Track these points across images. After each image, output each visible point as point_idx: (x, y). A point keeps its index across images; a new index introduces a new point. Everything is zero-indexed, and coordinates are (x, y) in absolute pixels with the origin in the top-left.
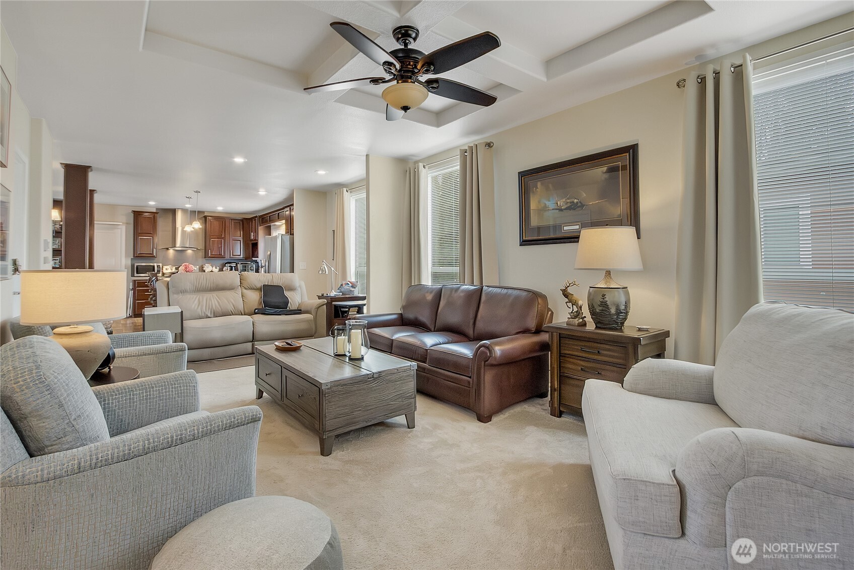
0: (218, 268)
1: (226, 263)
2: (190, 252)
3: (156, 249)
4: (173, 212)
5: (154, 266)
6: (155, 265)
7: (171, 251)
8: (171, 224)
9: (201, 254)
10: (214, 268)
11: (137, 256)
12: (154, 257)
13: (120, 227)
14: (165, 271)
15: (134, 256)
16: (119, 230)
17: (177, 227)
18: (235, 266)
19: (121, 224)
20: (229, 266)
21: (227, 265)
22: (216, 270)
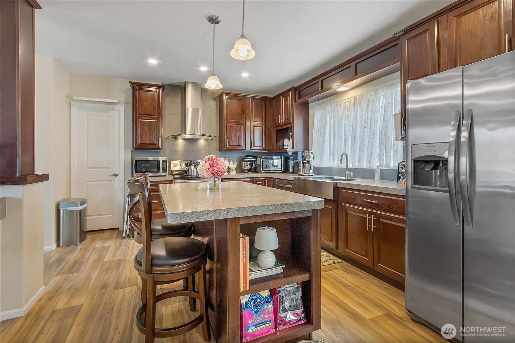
0: (236, 163)
1: (246, 157)
2: (202, 142)
3: (162, 137)
4: (181, 88)
5: (158, 162)
6: (161, 159)
7: (180, 142)
8: (179, 106)
9: (215, 145)
10: (231, 163)
11: (138, 147)
12: (159, 148)
13: (117, 107)
14: (173, 168)
15: (133, 148)
16: (117, 112)
17: (187, 107)
18: (255, 161)
19: (117, 101)
20: (248, 160)
21: (246, 159)
22: (233, 166)
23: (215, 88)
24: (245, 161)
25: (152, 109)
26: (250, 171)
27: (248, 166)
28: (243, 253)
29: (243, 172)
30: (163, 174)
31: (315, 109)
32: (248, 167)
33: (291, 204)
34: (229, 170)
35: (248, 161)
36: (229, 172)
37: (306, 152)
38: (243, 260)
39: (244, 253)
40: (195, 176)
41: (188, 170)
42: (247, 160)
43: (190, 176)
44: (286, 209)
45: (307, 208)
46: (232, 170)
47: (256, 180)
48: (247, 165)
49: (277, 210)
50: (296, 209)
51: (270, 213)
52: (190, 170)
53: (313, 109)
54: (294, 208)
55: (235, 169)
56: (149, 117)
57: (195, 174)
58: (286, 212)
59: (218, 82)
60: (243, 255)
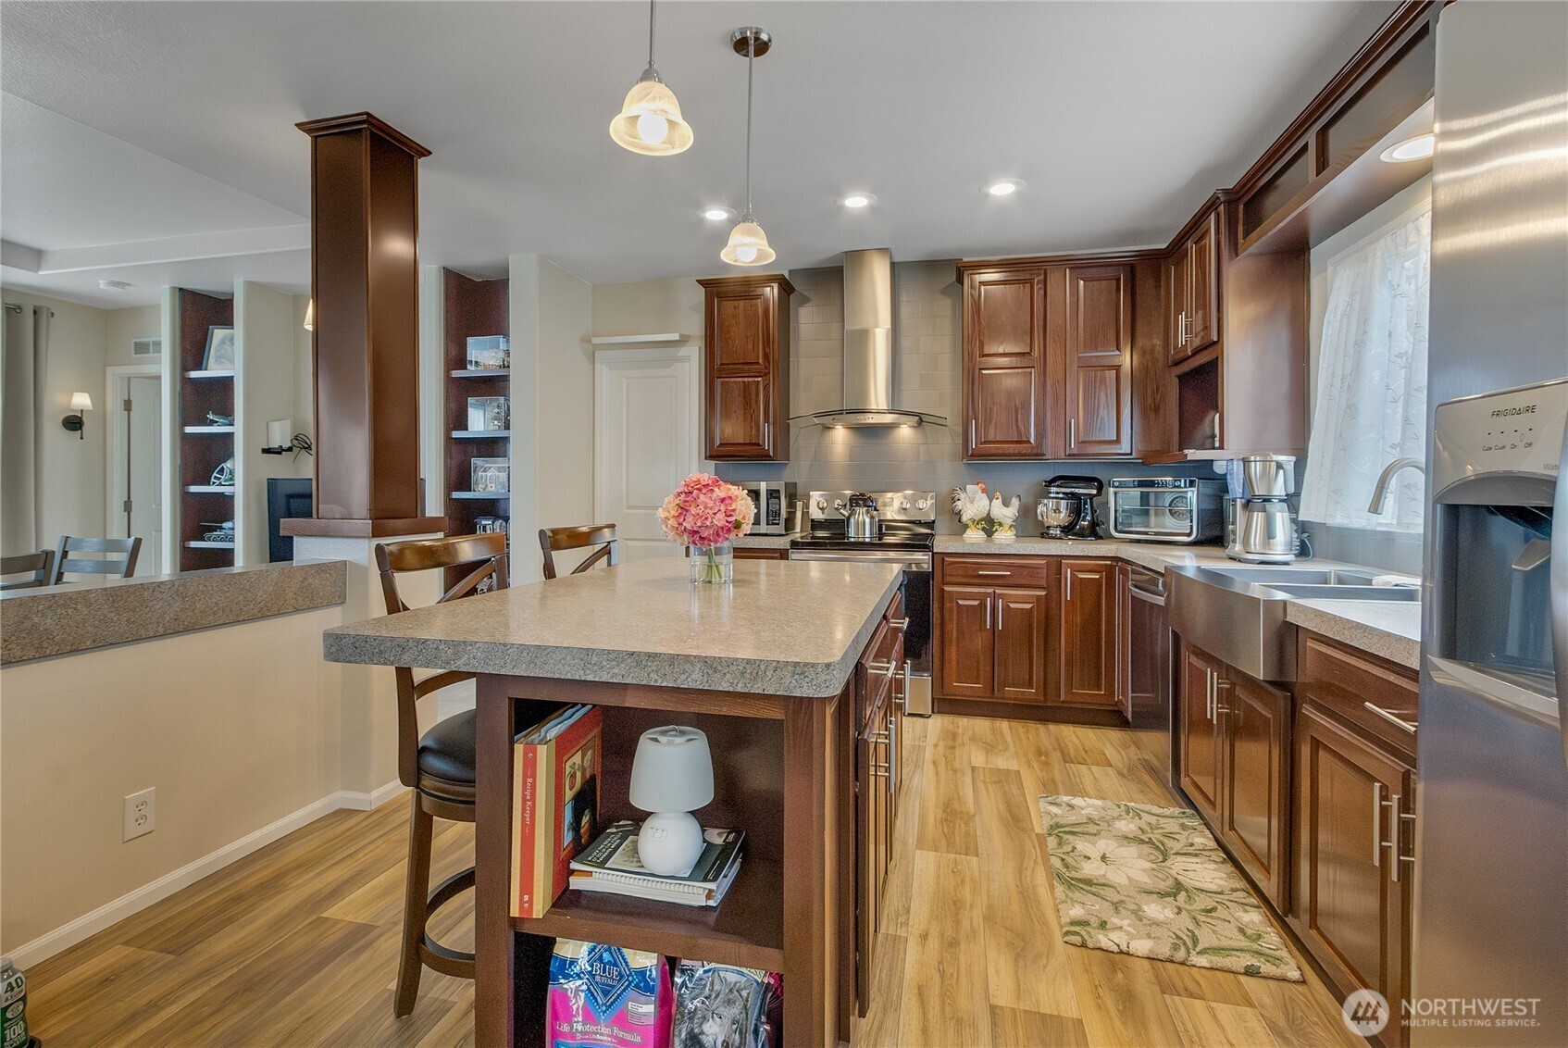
0: (1015, 501)
1: (1055, 480)
2: (903, 434)
3: (776, 424)
6: (763, 487)
7: (840, 436)
10: (997, 503)
11: (716, 454)
12: (767, 455)
13: (683, 351)
15: (707, 456)
17: (846, 328)
18: (1095, 495)
19: (675, 337)
20: (1064, 493)
21: (1053, 489)
22: (1006, 513)
23: (753, 262)
24: (1052, 495)
25: (750, 346)
26: (1068, 530)
27: (1062, 515)
28: (524, 796)
29: (1044, 534)
30: (772, 529)
31: (1330, 270)
32: (1063, 517)
33: (673, 659)
34: (989, 525)
35: (1061, 496)
36: (989, 533)
37: (1252, 458)
38: (523, 818)
39: (528, 793)
40: (867, 540)
41: (848, 519)
42: (1058, 493)
43: (853, 540)
44: (652, 675)
45: (740, 685)
46: (1000, 524)
47: (1070, 566)
48: (1057, 510)
49: (616, 671)
50: (696, 680)
51: (590, 678)
52: (852, 520)
53: (1326, 270)
54: (683, 677)
55: (1009, 522)
56: (743, 371)
57: (867, 534)
58: (652, 683)
59: (763, 243)
60: (524, 801)
